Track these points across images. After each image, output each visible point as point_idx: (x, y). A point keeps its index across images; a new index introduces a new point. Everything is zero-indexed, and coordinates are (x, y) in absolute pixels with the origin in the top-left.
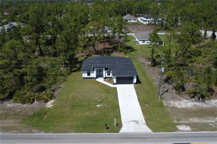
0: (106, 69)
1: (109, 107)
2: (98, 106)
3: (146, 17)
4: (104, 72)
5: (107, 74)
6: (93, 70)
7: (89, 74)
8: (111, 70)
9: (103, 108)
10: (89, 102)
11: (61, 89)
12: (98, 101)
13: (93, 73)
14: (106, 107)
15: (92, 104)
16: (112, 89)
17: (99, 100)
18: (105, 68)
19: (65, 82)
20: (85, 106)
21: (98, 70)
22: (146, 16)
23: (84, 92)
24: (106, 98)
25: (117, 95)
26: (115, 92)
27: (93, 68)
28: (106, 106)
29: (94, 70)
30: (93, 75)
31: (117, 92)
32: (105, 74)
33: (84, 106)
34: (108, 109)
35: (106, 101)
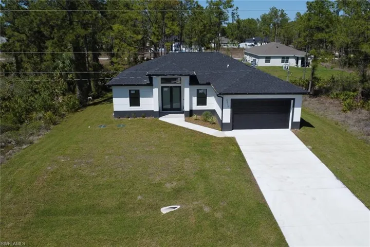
0: (194, 81)
1: (218, 215)
2: (165, 210)
3: (254, 40)
4: (187, 92)
5: (195, 99)
6: (148, 85)
7: (135, 101)
8: (209, 84)
9: (192, 220)
10: (126, 194)
11: (24, 146)
12: (168, 185)
13: (150, 95)
14: (206, 217)
15: (140, 203)
16: (217, 144)
17: (171, 182)
18: (188, 78)
19: (52, 127)
20: (105, 213)
21: (165, 89)
22: (254, 38)
23: (107, 154)
24: (203, 175)
25: (245, 161)
26: (234, 154)
27: (150, 77)
28: (207, 209)
29: (151, 84)
30: (151, 102)
31: (240, 152)
32: (189, 100)
33: (99, 213)
34: (215, 224)
35: (201, 186)
